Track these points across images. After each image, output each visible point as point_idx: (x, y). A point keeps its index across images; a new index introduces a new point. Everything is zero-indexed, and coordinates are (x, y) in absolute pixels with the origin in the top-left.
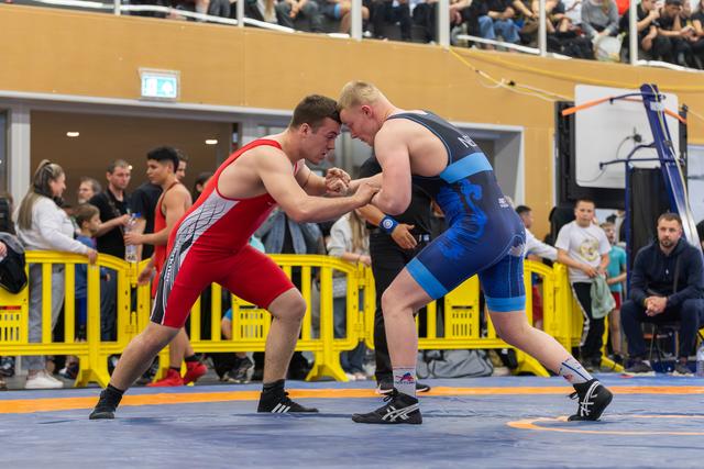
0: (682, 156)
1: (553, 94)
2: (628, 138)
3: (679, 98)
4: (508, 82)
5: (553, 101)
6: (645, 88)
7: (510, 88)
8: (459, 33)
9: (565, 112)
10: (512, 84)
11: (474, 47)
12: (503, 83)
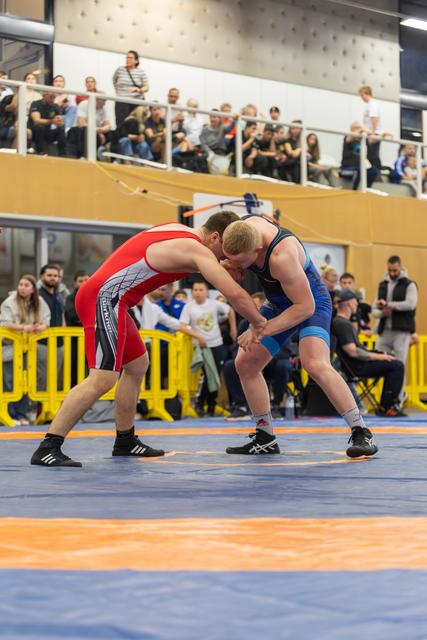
1: (177, 200)
3: (274, 204)
4: (142, 189)
5: (177, 205)
6: (247, 196)
7: (143, 195)
8: (104, 151)
9: (186, 215)
10: (145, 191)
11: (115, 162)
12: (137, 191)
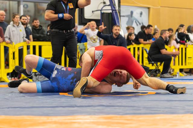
0: (119, 9)
2: (101, 3)
